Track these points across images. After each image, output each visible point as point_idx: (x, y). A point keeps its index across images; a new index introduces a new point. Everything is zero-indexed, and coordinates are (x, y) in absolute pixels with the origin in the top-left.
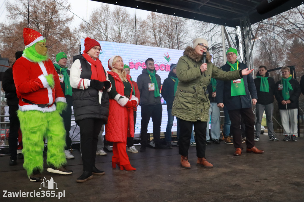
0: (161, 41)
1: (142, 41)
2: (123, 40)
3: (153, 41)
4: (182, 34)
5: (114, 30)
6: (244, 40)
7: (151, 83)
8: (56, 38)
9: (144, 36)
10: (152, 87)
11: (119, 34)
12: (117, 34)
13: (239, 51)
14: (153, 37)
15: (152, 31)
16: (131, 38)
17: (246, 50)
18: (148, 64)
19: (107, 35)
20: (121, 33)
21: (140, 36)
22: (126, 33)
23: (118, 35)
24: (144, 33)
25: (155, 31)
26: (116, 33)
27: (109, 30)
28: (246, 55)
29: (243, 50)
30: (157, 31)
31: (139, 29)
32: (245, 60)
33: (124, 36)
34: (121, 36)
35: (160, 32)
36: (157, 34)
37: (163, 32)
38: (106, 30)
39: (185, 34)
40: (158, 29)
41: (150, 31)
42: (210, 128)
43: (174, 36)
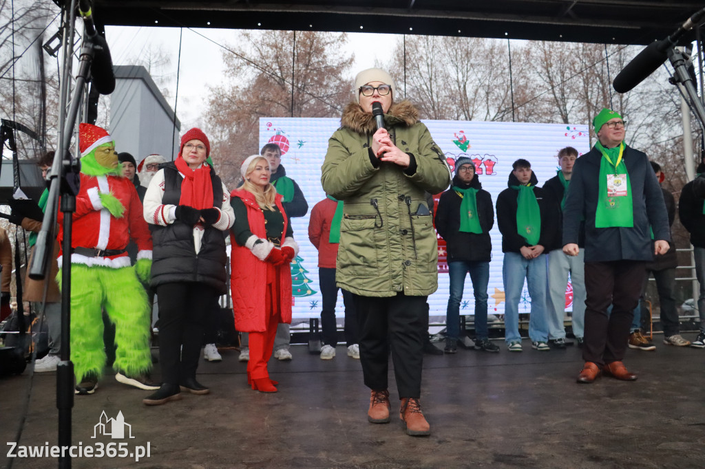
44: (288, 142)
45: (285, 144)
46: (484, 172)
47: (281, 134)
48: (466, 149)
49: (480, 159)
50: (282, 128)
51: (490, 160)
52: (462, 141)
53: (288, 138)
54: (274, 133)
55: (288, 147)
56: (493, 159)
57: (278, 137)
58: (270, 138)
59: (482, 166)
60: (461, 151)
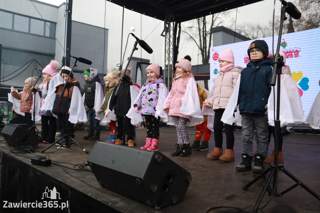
44: (218, 55)
45: (218, 56)
46: (294, 56)
47: (217, 53)
48: (285, 46)
49: (292, 50)
50: (217, 50)
51: (297, 50)
52: (284, 44)
53: (219, 54)
54: (214, 53)
55: (218, 57)
56: (299, 50)
57: (216, 54)
58: (213, 55)
59: (293, 54)
60: (284, 48)
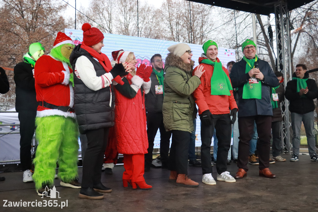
0: (178, 36)
1: (156, 35)
2: (131, 33)
3: (169, 35)
4: (206, 26)
5: (119, 20)
6: (278, 31)
7: (158, 84)
8: (48, 31)
9: (157, 28)
10: (159, 89)
11: (127, 26)
12: (123, 27)
13: (273, 46)
14: (169, 30)
15: (168, 23)
16: (141, 31)
17: (282, 45)
18: (155, 61)
19: (111, 28)
20: (128, 25)
21: (153, 29)
22: (134, 25)
23: (125, 27)
24: (158, 25)
25: (172, 22)
26: (122, 25)
27: (113, 21)
28: (281, 51)
29: (277, 45)
30: (173, 23)
31: (151, 20)
32: (280, 58)
33: (133, 29)
34: (129, 29)
35: (178, 23)
36: (174, 27)
37: (182, 24)
38: (110, 21)
39: (210, 27)
40: (175, 20)
41: (166, 22)
42: (232, 145)
43: (195, 29)
